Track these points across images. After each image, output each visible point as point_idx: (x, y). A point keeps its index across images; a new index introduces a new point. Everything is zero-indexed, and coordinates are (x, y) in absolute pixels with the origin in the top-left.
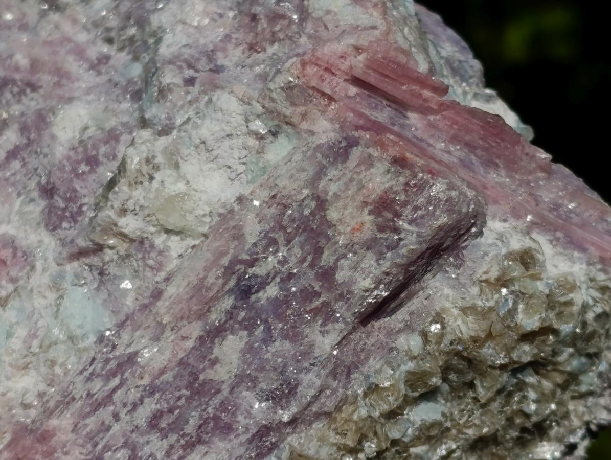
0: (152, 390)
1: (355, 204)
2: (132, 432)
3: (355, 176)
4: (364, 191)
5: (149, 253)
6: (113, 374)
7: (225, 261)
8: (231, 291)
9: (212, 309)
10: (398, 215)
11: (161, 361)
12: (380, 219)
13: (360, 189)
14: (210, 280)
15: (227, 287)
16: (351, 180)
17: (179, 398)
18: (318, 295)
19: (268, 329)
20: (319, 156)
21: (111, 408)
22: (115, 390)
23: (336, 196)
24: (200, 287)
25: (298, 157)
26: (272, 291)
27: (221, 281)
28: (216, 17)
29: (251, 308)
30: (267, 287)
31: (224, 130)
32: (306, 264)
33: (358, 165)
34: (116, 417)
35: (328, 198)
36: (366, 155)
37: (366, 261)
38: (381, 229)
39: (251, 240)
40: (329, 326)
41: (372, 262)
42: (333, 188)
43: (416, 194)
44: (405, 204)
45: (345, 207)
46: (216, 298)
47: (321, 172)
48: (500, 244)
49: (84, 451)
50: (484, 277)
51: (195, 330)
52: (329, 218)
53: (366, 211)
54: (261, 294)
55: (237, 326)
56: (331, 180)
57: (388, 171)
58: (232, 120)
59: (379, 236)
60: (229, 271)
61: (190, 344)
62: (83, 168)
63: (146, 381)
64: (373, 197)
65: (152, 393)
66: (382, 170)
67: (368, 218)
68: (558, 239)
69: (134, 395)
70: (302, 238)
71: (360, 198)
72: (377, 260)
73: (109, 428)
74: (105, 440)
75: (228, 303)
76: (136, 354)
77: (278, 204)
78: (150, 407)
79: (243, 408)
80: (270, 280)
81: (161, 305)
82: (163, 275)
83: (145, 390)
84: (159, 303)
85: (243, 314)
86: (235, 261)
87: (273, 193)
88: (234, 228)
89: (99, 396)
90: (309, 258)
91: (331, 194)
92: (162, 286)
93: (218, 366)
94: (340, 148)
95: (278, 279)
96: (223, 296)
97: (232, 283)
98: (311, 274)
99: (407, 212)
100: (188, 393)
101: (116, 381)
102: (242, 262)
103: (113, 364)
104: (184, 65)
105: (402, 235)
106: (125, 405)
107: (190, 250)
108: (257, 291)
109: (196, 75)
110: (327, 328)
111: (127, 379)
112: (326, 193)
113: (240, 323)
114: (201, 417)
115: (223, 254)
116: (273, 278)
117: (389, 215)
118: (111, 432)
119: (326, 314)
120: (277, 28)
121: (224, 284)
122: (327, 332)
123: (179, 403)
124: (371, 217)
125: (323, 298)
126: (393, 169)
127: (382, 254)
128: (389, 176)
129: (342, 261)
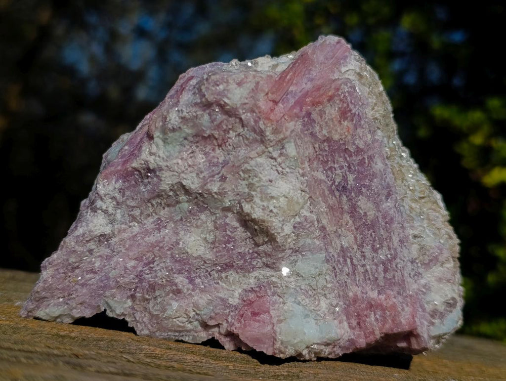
0: (361, 246)
1: (338, 126)
2: (373, 260)
3: (326, 120)
4: (334, 119)
5: (303, 225)
6: (345, 261)
7: (327, 192)
8: (340, 196)
9: (343, 207)
10: (350, 111)
11: (351, 238)
12: (348, 119)
13: (333, 121)
14: (331, 202)
15: (338, 197)
16: (326, 123)
17: (371, 235)
18: (364, 158)
19: (365, 186)
20: (306, 132)
21: (359, 266)
22: (352, 262)
23: (329, 132)
24: (331, 208)
26: (351, 177)
27: (334, 198)
28: (192, 155)
29: (352, 189)
30: (348, 179)
32: (348, 159)
33: (321, 117)
34: (364, 266)
35: (328, 136)
36: (319, 112)
37: (360, 133)
38: (352, 120)
39: (324, 178)
40: (375, 160)
42: (325, 132)
44: (348, 105)
45: (336, 131)
46: (340, 202)
47: (313, 135)
49: (369, 285)
51: (347, 217)
52: (336, 140)
53: (343, 123)
54: (349, 183)
55: (356, 198)
56: (320, 132)
57: (331, 106)
59: (354, 122)
60: (332, 192)
61: (351, 222)
62: (230, 246)
63: (355, 247)
64: (339, 117)
65: (363, 246)
66: (329, 108)
67: (345, 123)
69: (359, 255)
70: (337, 155)
71: (336, 123)
73: (367, 271)
74: (370, 274)
75: (344, 198)
76: (342, 247)
77: (314, 160)
78: (367, 250)
79: (388, 210)
80: (346, 177)
82: (316, 223)
83: (359, 249)
84: (328, 229)
85: (353, 194)
86: (330, 188)
87: (308, 160)
88: (315, 182)
89: (351, 270)
90: (346, 156)
91: (326, 134)
92: (320, 225)
93: (368, 214)
94: (307, 121)
95: (348, 173)
96: (340, 199)
97: (337, 194)
98: (354, 158)
99: (351, 106)
100: (371, 231)
101: (349, 261)
102: (331, 185)
103: (341, 260)
104: (211, 179)
105: (357, 113)
106: (361, 260)
107: (311, 207)
108: (348, 184)
109: (221, 175)
110: (375, 162)
111: (351, 256)
112: (325, 136)
113: (356, 196)
114: (383, 229)
115: (324, 192)
116: (346, 175)
117: (349, 114)
118: (369, 270)
119: (371, 159)
120: (225, 127)
121: (335, 197)
123: (373, 236)
124: (346, 121)
125: (366, 157)
126: (331, 103)
127: (360, 125)
128: (333, 106)
129: (356, 142)
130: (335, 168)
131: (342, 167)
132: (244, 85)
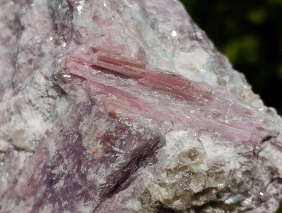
1: (94, 138)
3: (94, 123)
4: (97, 131)
5: (12, 159)
7: (41, 166)
8: (45, 182)
9: (38, 191)
10: (113, 144)
12: (105, 147)
13: (95, 130)
14: (36, 176)
15: (43, 180)
16: (92, 125)
18: (80, 187)
20: (79, 110)
23: (86, 134)
24: (32, 179)
25: (70, 110)
26: (61, 184)
27: (41, 176)
29: (53, 191)
30: (60, 181)
31: (39, 94)
32: (75, 170)
33: (95, 116)
35: (83, 135)
36: (98, 111)
37: (101, 169)
38: (106, 152)
39: (52, 155)
40: (88, 203)
41: (104, 169)
42: (85, 129)
43: (121, 133)
44: (116, 139)
45: (89, 140)
46: (39, 186)
47: (80, 119)
48: (177, 148)
50: (168, 168)
51: (31, 201)
52: (83, 145)
53: (99, 143)
54: (57, 184)
55: (48, 201)
56: (84, 124)
57: (108, 120)
58: (42, 88)
59: (106, 155)
60: (44, 171)
61: (30, 208)
64: (102, 134)
66: (105, 120)
67: (99, 146)
68: (216, 136)
70: (73, 155)
71: (95, 135)
72: (106, 168)
75: (43, 188)
77: (64, 135)
80: (60, 177)
81: (18, 188)
85: (50, 195)
86: (46, 167)
87: (61, 129)
88: (44, 148)
90: (76, 166)
91: (83, 132)
92: (17, 177)
94: (87, 106)
95: (64, 177)
96: (42, 184)
97: (45, 178)
98: (77, 176)
99: (118, 143)
102: (49, 167)
105: (117, 155)
107: (29, 158)
108: (55, 183)
109: (33, 58)
110: (87, 203)
112: (81, 131)
113: (50, 200)
115: (41, 162)
116: (62, 176)
117: (109, 144)
119: (86, 196)
120: (65, 33)
121: (42, 178)
122: (87, 205)
124: (101, 145)
125: (83, 188)
126: (110, 119)
127: (108, 165)
128: (109, 123)
129: (90, 169)
130: (63, 161)
131: (65, 168)
132: (96, 23)
